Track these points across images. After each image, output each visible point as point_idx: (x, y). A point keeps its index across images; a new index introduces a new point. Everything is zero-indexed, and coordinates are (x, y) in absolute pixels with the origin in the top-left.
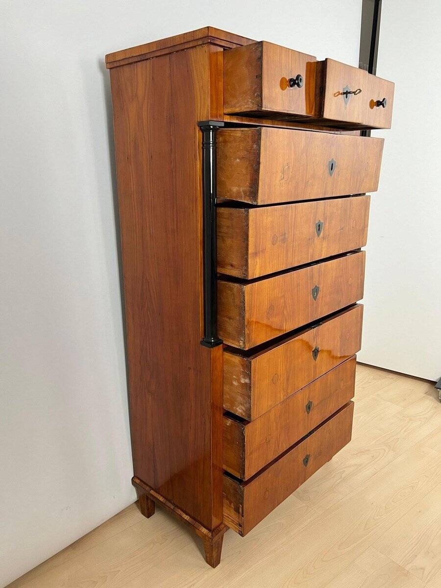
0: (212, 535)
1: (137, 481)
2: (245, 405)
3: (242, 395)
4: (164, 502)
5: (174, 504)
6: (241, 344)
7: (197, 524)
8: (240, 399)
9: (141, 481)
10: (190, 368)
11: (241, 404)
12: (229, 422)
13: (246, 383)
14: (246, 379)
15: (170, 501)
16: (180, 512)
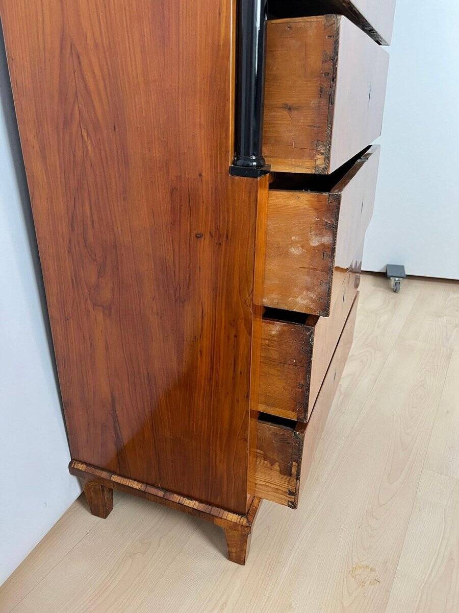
0: (248, 521)
1: (81, 467)
2: (316, 288)
3: (310, 271)
4: (143, 488)
5: (162, 488)
6: (318, 162)
7: (215, 511)
8: (304, 279)
9: (88, 464)
10: (199, 236)
11: (308, 289)
12: (276, 328)
13: (323, 245)
14: (323, 236)
15: (153, 485)
16: (177, 498)
